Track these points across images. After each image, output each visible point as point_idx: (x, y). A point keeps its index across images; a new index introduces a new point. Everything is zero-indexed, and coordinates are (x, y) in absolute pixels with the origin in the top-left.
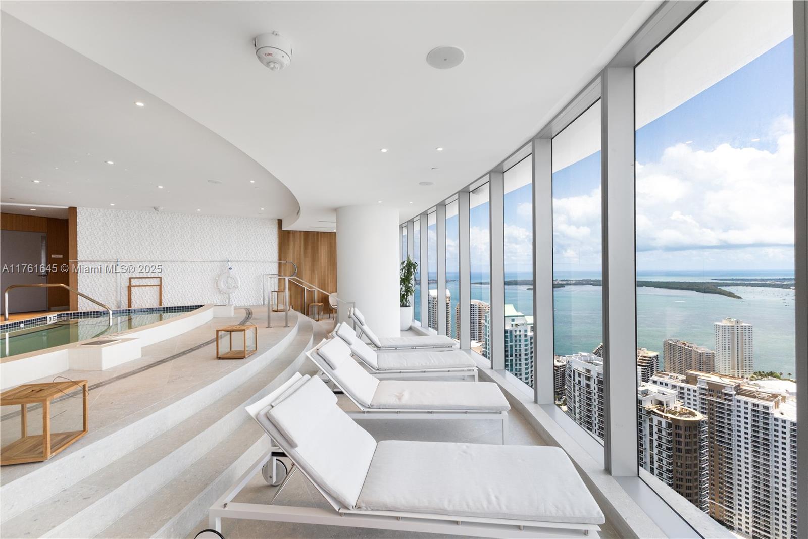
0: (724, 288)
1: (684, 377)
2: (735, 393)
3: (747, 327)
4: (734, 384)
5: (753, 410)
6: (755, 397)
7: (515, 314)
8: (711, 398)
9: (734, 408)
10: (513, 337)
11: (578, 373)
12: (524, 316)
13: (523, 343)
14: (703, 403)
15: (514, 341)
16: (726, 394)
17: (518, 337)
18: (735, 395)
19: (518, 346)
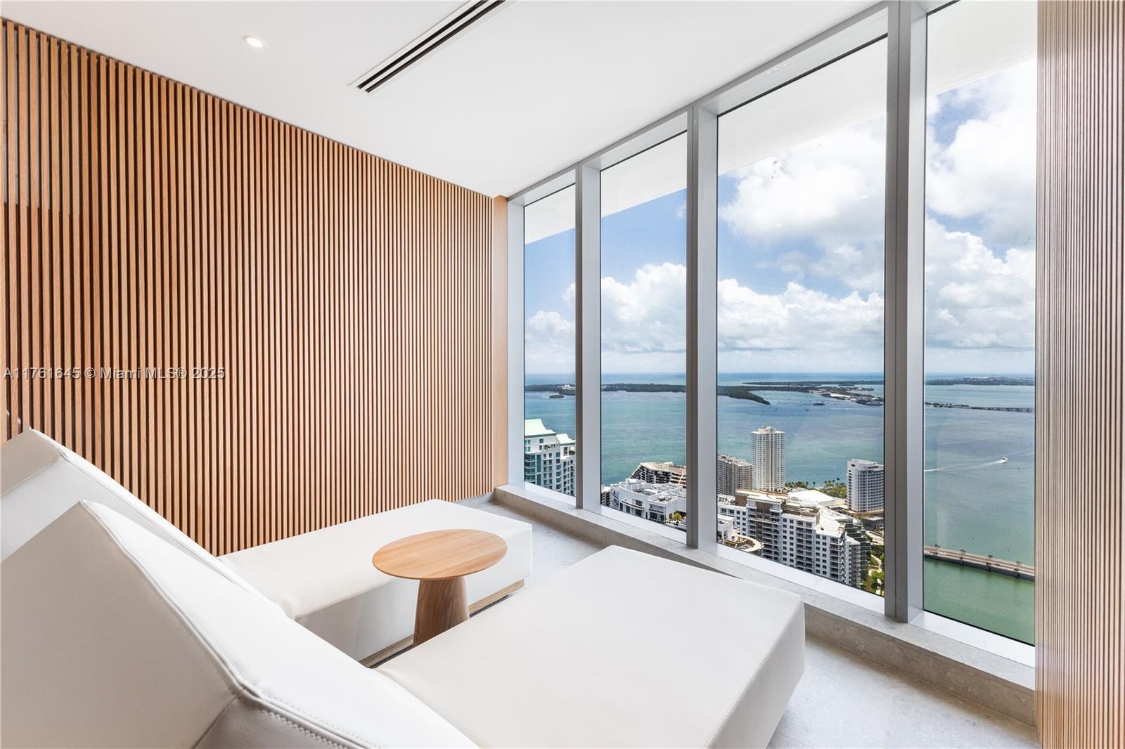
0: (754, 393)
1: (733, 498)
2: (782, 511)
3: (780, 435)
4: (780, 501)
5: (798, 529)
6: (799, 514)
7: (545, 431)
8: (759, 520)
9: (781, 529)
10: (542, 463)
11: (627, 507)
12: (555, 435)
13: (555, 471)
14: (752, 527)
15: (542, 469)
16: (773, 513)
17: (548, 463)
18: (782, 513)
19: (548, 476)
